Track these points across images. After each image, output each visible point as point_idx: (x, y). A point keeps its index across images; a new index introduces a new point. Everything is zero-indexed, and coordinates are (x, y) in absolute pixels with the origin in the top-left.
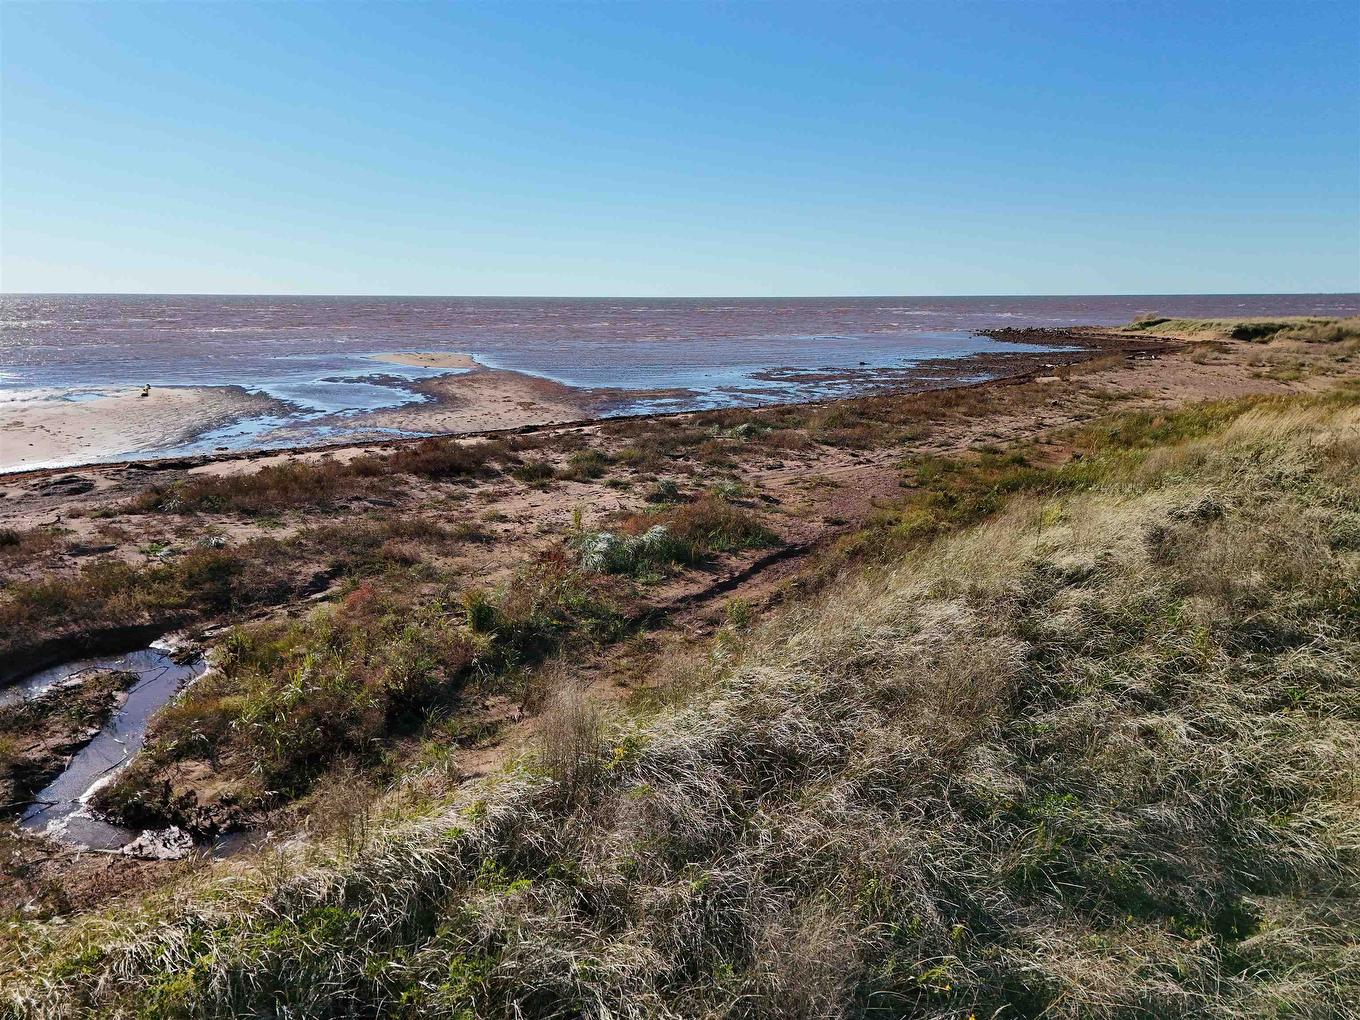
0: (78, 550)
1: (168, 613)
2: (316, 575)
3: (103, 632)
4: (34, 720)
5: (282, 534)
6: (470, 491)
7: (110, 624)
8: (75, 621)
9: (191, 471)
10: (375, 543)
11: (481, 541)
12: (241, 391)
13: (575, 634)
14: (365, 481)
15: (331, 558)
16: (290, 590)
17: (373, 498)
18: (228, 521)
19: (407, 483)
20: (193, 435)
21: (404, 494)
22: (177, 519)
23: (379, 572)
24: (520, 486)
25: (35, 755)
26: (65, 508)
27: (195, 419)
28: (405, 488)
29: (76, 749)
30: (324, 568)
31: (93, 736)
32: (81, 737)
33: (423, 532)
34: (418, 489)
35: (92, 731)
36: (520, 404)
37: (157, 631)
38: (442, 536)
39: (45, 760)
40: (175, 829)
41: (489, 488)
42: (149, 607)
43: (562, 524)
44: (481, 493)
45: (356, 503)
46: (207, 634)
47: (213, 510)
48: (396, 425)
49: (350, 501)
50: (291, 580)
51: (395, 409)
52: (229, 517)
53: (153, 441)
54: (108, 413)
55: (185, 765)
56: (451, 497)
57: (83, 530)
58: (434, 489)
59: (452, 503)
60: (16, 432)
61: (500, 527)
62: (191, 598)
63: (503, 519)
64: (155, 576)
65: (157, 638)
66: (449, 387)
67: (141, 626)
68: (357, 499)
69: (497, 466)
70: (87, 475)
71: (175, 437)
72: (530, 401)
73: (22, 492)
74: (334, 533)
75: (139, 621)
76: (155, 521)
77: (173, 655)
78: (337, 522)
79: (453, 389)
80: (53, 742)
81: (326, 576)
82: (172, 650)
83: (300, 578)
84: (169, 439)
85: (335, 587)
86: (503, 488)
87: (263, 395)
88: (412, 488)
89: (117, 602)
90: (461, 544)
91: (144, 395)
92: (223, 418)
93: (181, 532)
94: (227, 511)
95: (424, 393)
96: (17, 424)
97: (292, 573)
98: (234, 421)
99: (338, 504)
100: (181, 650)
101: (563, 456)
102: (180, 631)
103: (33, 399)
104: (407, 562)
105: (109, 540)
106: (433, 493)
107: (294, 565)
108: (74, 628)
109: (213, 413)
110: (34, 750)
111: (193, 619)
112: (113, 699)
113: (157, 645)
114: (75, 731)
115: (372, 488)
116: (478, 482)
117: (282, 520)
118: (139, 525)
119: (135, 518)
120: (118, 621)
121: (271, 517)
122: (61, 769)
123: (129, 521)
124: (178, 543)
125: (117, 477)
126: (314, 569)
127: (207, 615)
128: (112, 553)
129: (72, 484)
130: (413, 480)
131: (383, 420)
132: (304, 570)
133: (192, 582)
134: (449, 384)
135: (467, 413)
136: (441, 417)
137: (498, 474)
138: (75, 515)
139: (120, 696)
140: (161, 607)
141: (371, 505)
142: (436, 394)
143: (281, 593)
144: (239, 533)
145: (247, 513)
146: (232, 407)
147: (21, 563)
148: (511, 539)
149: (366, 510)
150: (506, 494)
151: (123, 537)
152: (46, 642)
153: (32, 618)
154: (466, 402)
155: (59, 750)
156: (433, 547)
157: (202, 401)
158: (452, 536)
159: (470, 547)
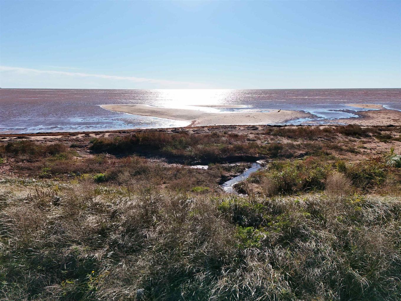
0: (249, 140)
1: (262, 155)
2: (301, 154)
3: (248, 157)
4: (229, 170)
5: (295, 143)
6: (358, 140)
7: (250, 155)
8: (243, 153)
9: (281, 128)
10: (321, 148)
11: (354, 153)
12: (303, 112)
13: (373, 180)
14: (325, 134)
15: (306, 150)
16: (292, 156)
17: (326, 138)
18: (284, 138)
19: (338, 135)
20: (286, 121)
21: (335, 138)
22: (272, 137)
23: (319, 156)
24: (376, 140)
25: (227, 175)
26: (250, 132)
27: (288, 118)
28: (336, 137)
29: (235, 176)
30: (304, 152)
31: (239, 175)
32: (236, 175)
33: (336, 148)
34: (341, 138)
35: (239, 174)
36: (393, 120)
37: (259, 159)
38: (342, 150)
39: (228, 176)
40: (247, 195)
41: (365, 140)
42: (258, 153)
43: (386, 152)
44: (361, 141)
45: (320, 139)
46: (270, 161)
47: (281, 136)
48: (345, 123)
49: (318, 138)
50: (294, 154)
51: (347, 119)
52: (285, 138)
53: (276, 122)
54: (269, 115)
55: (253, 184)
56: (350, 141)
57: (251, 136)
58: (346, 138)
59: (350, 142)
60: (248, 118)
61: (362, 150)
62: (268, 153)
63: (365, 148)
64: (262, 147)
65: (258, 160)
66: (369, 114)
67: (256, 157)
68: (321, 138)
69: (371, 134)
70: (258, 127)
71: (282, 121)
72: (397, 119)
73: (243, 128)
74: (310, 144)
75: (256, 156)
76: (267, 136)
77: (260, 164)
78: (312, 142)
79: (370, 115)
80: (231, 174)
81: (304, 154)
82: (261, 163)
83: (297, 153)
84: (280, 121)
85: (305, 157)
86: (370, 140)
87: (309, 113)
88: (339, 137)
89: (252, 150)
90: (347, 153)
91: (279, 112)
92: (296, 118)
93: (272, 139)
94: (284, 136)
95: (359, 115)
96: (249, 116)
97: (295, 152)
98: (298, 119)
99: (314, 138)
100: (262, 163)
101: (399, 134)
102: (264, 160)
103: (255, 111)
104: (327, 154)
105: (256, 139)
106: (345, 139)
107: (296, 150)
108: (243, 154)
109: (293, 117)
110: (227, 174)
111: (267, 158)
112: (245, 169)
113: (258, 162)
114: (236, 173)
115: (326, 136)
116: (362, 138)
117: (298, 140)
118: (264, 137)
119: (263, 136)
120: (251, 155)
121: (295, 139)
122: (230, 179)
123: (262, 136)
124: (270, 142)
125: (264, 127)
126: (301, 152)
127: (271, 157)
128: (255, 141)
129: (254, 128)
130: (340, 135)
131: (341, 121)
132: (298, 152)
133: (270, 150)
134: (369, 113)
135: (371, 121)
136: (361, 121)
137: (370, 136)
138: (251, 133)
139: (247, 169)
140: (261, 154)
141: (324, 140)
142: (362, 115)
143: (290, 156)
144: (285, 141)
145: (289, 137)
146: (299, 115)
147: (237, 141)
148: (364, 153)
149: (322, 141)
150: (370, 142)
151: (259, 139)
152: (236, 156)
153: (235, 151)
154: (373, 118)
155: (231, 176)
156: (337, 152)
157: (292, 114)
158: (345, 150)
159: (350, 154)
